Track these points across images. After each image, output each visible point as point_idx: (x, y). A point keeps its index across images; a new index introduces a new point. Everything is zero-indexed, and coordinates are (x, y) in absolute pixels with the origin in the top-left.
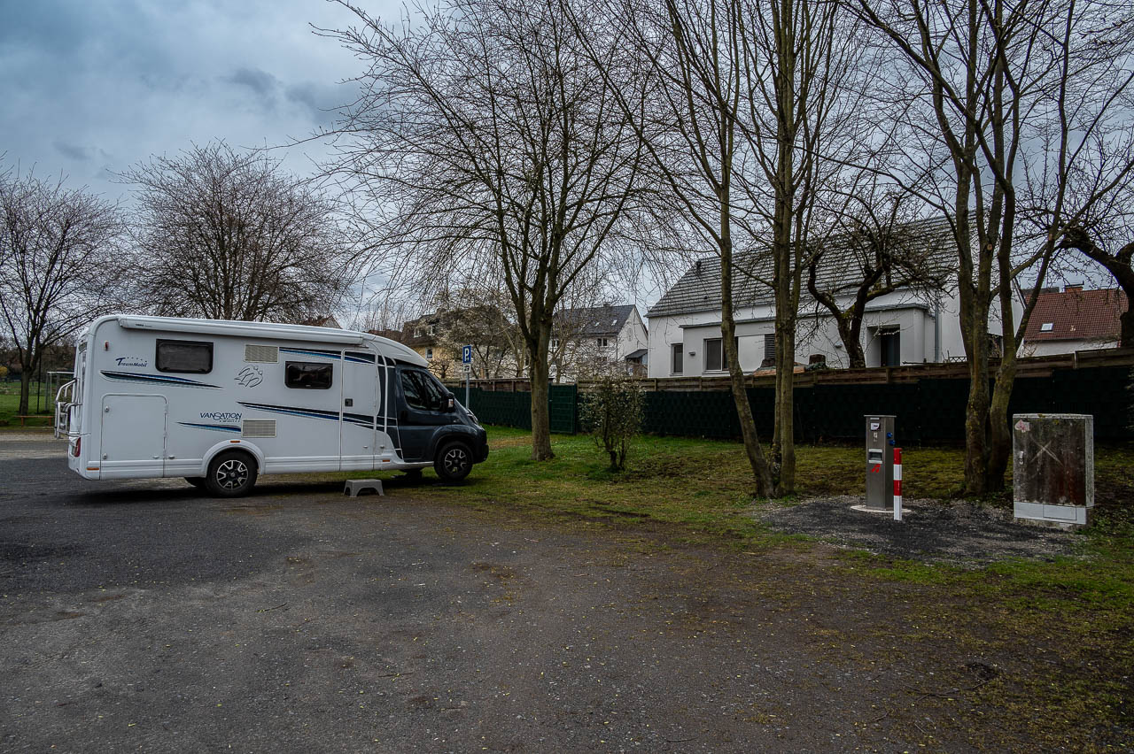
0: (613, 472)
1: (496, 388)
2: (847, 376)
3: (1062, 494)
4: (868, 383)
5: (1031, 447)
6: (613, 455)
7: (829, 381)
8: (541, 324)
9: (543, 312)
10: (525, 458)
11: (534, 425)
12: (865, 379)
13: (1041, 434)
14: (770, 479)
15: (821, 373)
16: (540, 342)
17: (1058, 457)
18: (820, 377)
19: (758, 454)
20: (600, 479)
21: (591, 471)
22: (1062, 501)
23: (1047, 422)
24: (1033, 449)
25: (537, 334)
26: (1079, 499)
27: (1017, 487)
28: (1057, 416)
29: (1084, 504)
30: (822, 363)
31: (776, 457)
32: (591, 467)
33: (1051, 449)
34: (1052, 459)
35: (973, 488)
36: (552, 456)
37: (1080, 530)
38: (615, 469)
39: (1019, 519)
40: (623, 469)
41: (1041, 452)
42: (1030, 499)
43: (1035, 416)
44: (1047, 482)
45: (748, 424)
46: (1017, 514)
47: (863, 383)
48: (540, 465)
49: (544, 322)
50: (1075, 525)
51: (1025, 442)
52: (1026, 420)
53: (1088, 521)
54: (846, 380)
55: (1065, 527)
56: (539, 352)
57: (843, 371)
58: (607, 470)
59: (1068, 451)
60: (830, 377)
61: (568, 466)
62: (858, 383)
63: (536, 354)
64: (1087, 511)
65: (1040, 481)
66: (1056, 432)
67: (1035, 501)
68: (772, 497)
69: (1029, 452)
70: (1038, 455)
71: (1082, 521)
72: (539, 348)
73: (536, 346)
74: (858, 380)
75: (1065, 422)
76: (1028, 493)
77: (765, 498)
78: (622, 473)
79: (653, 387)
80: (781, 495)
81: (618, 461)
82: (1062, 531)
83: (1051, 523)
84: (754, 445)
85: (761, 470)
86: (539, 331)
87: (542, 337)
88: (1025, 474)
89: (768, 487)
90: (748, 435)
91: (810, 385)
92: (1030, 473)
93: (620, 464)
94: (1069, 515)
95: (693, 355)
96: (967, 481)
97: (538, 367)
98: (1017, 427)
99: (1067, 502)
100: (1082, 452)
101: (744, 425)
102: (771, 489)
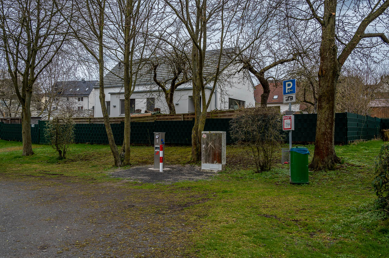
0: (59, 160)
1: (11, 122)
2: (167, 117)
3: (215, 160)
4: (175, 120)
5: (207, 143)
6: (60, 152)
7: (160, 119)
8: (26, 92)
9: (27, 86)
10: (20, 155)
11: (23, 139)
12: (174, 119)
13: (210, 139)
14: (120, 159)
15: (157, 116)
16: (26, 100)
17: (214, 147)
18: (157, 118)
19: (115, 149)
20: (53, 163)
21: (49, 160)
22: (215, 162)
23: (211, 134)
24: (207, 144)
25: (24, 96)
26: (220, 161)
27: (203, 158)
28: (214, 132)
29: (221, 163)
30: (158, 111)
31: (123, 150)
32: (50, 158)
33: (212, 144)
34: (213, 148)
35: (194, 160)
36: (33, 153)
37: (220, 172)
38: (61, 158)
39: (203, 170)
40: (65, 158)
41: (209, 145)
42: (206, 162)
43: (208, 132)
44: (211, 156)
45: (111, 137)
46: (203, 168)
47: (173, 120)
48: (26, 158)
49: (28, 91)
50: (219, 170)
51: (205, 142)
52: (205, 134)
53: (222, 169)
54: (167, 119)
55: (216, 171)
56: (26, 105)
57: (166, 115)
58: (57, 159)
59: (217, 145)
60: (161, 118)
61: (39, 158)
62: (171, 120)
63: (24, 106)
64: (222, 166)
65: (209, 155)
66: (214, 138)
67: (208, 163)
68: (120, 166)
69: (206, 145)
70: (209, 146)
71: (220, 169)
72: (26, 103)
73: (24, 102)
74: (171, 119)
75: (216, 134)
76: (205, 160)
77: (118, 167)
78: (64, 160)
79: (88, 121)
80: (124, 165)
81: (62, 155)
82: (214, 173)
83: (212, 170)
84: (113, 145)
85: (116, 155)
86: (25, 95)
87: (27, 98)
88: (205, 153)
89: (119, 162)
90: (110, 141)
91: (153, 121)
92: (206, 153)
93: (64, 156)
94: (217, 167)
95: (115, 107)
96: (192, 157)
97: (25, 112)
98: (203, 136)
99: (216, 162)
100: (221, 145)
101: (109, 137)
102: (120, 163)
